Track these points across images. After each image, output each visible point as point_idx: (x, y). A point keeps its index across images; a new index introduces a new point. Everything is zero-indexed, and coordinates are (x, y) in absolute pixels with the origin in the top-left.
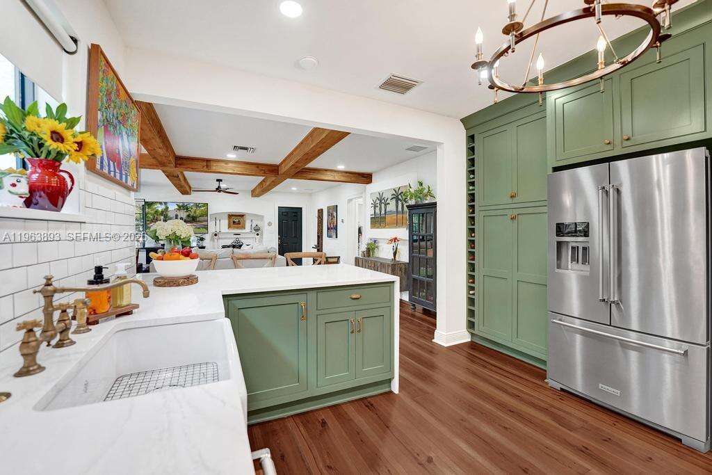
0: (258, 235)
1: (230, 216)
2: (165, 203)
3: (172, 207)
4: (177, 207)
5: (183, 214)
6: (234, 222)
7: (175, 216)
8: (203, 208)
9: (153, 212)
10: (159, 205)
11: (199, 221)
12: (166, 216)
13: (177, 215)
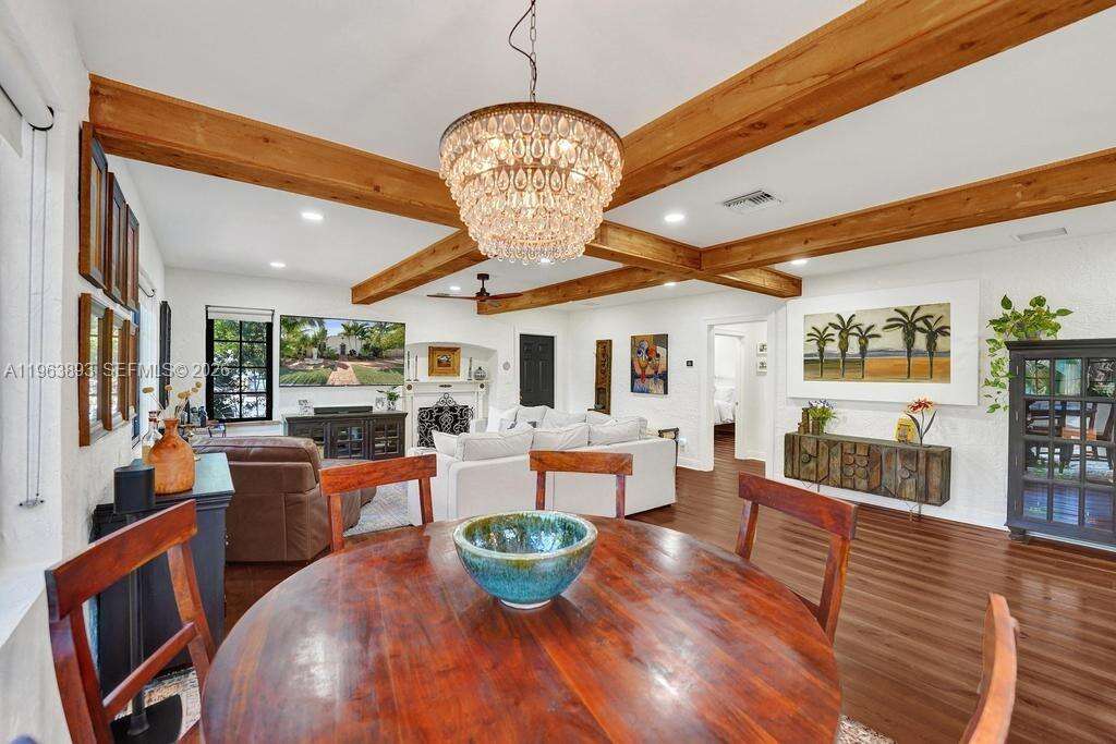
0: (482, 386)
1: (433, 350)
2: (321, 321)
3: (334, 330)
4: (342, 330)
5: (355, 344)
6: (439, 362)
7: (339, 347)
8: (393, 332)
9: (297, 340)
10: (308, 327)
11: (386, 357)
12: (322, 348)
13: (343, 347)
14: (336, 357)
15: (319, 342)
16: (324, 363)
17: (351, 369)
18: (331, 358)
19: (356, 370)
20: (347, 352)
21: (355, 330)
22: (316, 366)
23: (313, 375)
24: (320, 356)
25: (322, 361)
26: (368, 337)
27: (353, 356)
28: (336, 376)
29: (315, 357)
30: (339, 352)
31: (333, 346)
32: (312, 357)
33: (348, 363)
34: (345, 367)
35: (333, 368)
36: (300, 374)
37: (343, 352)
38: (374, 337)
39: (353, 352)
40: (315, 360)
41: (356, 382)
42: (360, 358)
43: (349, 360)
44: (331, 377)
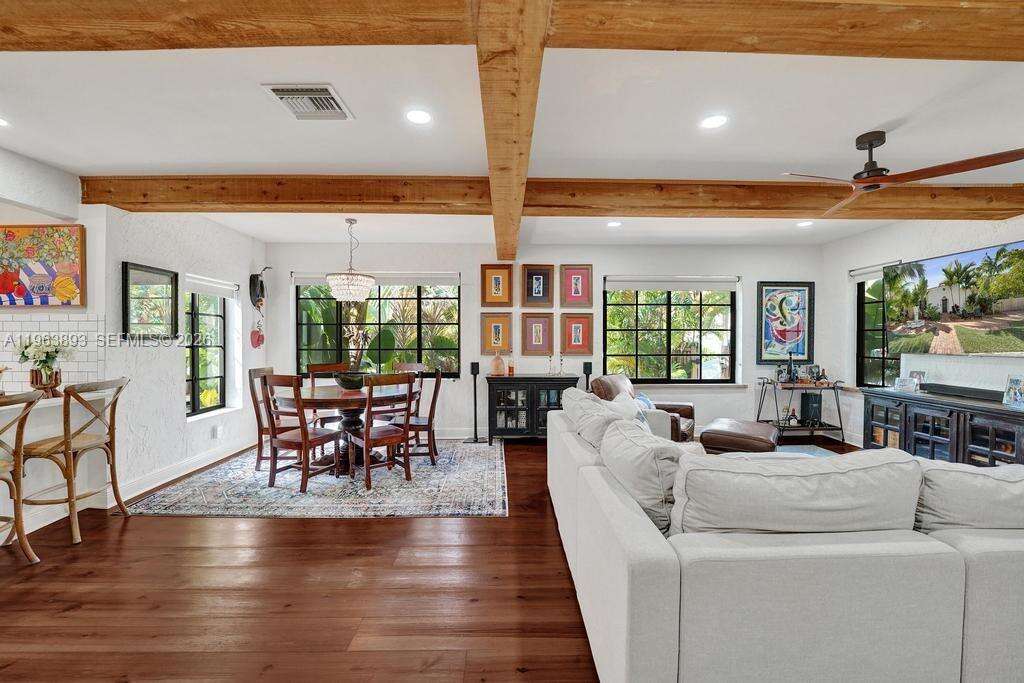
2: (920, 269)
4: (945, 278)
5: (958, 297)
7: (940, 303)
8: (1007, 271)
9: (899, 298)
10: (908, 279)
11: (998, 313)
12: (923, 306)
13: (945, 301)
14: (937, 317)
15: (919, 298)
16: (926, 326)
17: (953, 332)
18: (933, 318)
19: (960, 333)
20: (950, 309)
21: (959, 276)
22: (918, 330)
23: (915, 342)
24: (922, 317)
25: (923, 322)
26: (974, 284)
27: (957, 314)
28: (939, 341)
29: (917, 317)
30: (940, 310)
31: (934, 301)
32: (913, 319)
33: (951, 325)
34: (948, 330)
35: (934, 331)
36: (904, 341)
37: (945, 310)
38: (981, 283)
39: (956, 308)
40: (917, 323)
41: (960, 349)
42: (965, 316)
43: (953, 320)
44: (933, 344)
